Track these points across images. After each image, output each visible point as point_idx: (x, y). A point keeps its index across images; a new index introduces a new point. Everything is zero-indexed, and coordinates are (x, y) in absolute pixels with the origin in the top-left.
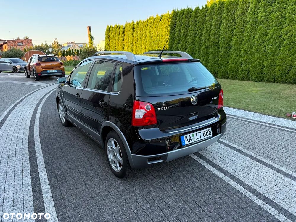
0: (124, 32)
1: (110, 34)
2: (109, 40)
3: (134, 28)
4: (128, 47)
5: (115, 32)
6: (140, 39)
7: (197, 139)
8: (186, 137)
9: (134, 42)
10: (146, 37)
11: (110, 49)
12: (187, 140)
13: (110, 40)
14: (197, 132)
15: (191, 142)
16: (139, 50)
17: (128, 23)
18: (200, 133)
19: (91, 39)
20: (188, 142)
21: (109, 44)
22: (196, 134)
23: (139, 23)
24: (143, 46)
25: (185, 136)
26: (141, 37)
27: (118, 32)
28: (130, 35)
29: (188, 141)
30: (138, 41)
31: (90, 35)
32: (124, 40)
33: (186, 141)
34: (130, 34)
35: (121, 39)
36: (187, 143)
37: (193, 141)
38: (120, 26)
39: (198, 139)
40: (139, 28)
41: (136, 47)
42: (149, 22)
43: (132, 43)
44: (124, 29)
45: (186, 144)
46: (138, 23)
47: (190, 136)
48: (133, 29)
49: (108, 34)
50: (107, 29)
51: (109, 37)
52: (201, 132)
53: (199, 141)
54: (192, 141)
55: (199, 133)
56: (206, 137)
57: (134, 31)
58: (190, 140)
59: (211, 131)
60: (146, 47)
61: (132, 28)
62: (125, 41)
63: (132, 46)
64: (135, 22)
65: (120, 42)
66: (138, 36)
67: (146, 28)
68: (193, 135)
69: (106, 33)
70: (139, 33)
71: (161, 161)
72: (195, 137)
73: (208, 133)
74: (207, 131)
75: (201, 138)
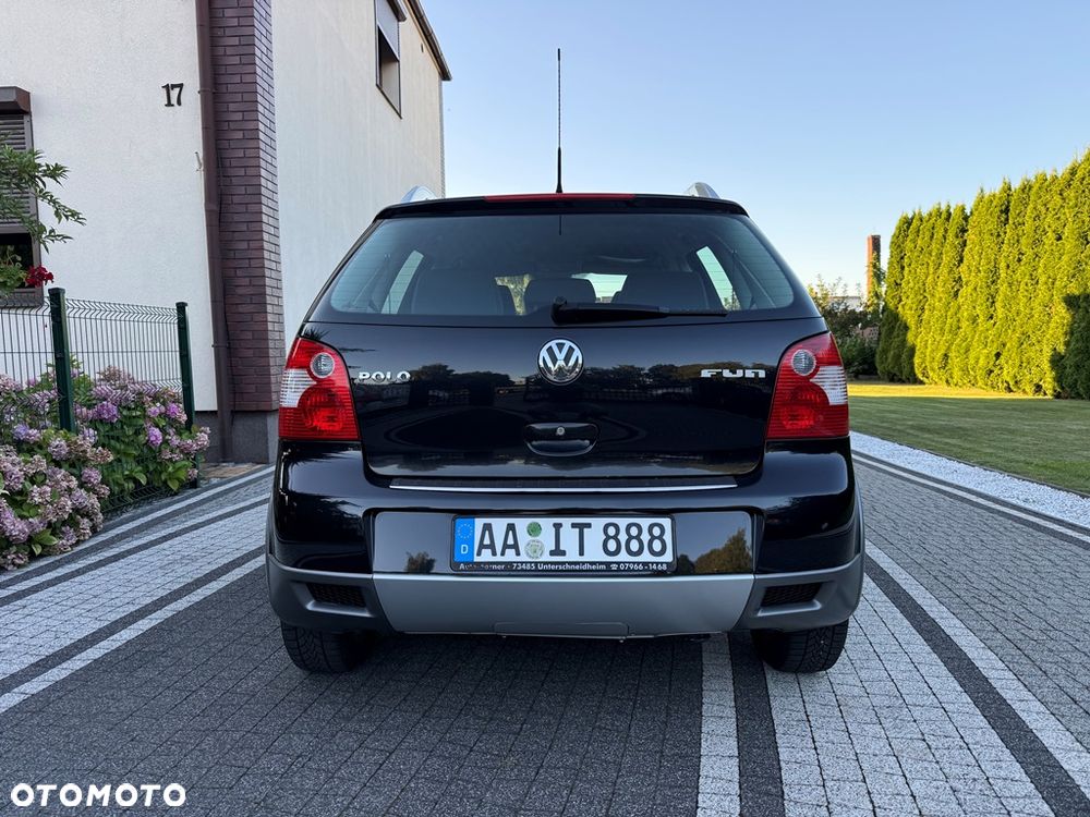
0: (964, 231)
1: (909, 245)
2: (903, 268)
3: (1007, 211)
4: (975, 289)
5: (928, 234)
6: (1029, 253)
7: (552, 553)
8: (487, 527)
9: (1003, 265)
10: (1059, 239)
11: (901, 300)
12: (487, 541)
13: (906, 268)
14: (567, 522)
15: (510, 556)
16: (1020, 296)
17: (987, 193)
18: (581, 527)
19: (875, 280)
20: (494, 554)
21: (898, 281)
22: (558, 527)
23: (1031, 188)
24: (1043, 279)
25: (479, 522)
26: (1037, 242)
27: (939, 234)
28: (988, 241)
29: (492, 546)
30: (1019, 260)
31: (875, 266)
32: (961, 261)
33: (482, 546)
34: (986, 236)
35: (949, 256)
36: (486, 556)
37: (524, 558)
38: (952, 210)
39: (563, 553)
40: (1031, 206)
41: (1010, 285)
42: (1079, 174)
43: (995, 271)
44: (966, 218)
45: (477, 559)
46: (1026, 188)
47: (511, 527)
48: (1002, 212)
49: (899, 246)
50: (899, 228)
51: (902, 258)
52: (589, 526)
53: (563, 563)
54: (518, 554)
55: (574, 525)
56: (623, 556)
57: (1007, 219)
58: (506, 546)
59: (668, 537)
60: (1055, 279)
61: (997, 209)
62: (963, 267)
63: (993, 282)
64: (1016, 185)
65: (944, 270)
66: (1023, 240)
67: (1061, 201)
68: (534, 530)
69: (892, 243)
70: (1028, 227)
71: (367, 615)
72: (547, 538)
73: (641, 543)
74: (634, 531)
75: (581, 553)
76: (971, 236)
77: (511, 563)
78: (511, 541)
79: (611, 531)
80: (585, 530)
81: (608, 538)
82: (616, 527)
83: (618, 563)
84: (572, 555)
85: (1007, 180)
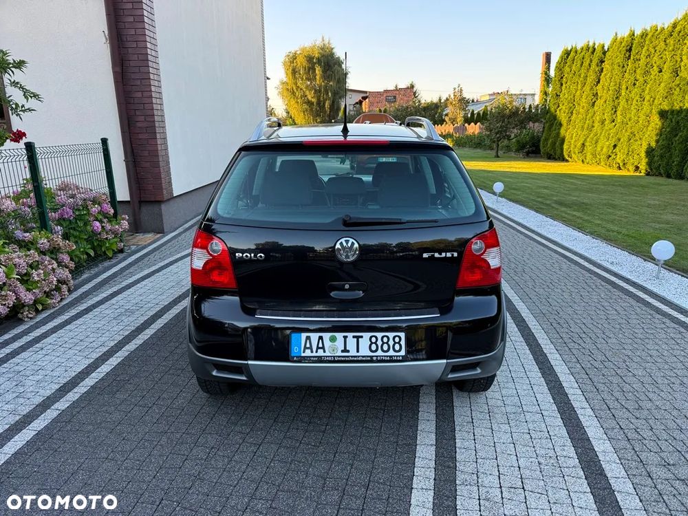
0: (602, 62)
1: (567, 69)
2: (562, 84)
3: (630, 50)
4: (605, 101)
5: (579, 63)
6: (641, 80)
7: (342, 351)
8: (308, 338)
9: (624, 87)
10: (661, 71)
11: (559, 106)
12: (308, 345)
13: (564, 85)
14: (350, 335)
15: (321, 353)
16: (632, 108)
17: (619, 36)
18: (358, 338)
19: (545, 83)
20: (312, 352)
21: (558, 94)
22: (345, 337)
23: (647, 35)
24: (647, 98)
25: (304, 335)
26: (647, 73)
27: (586, 64)
28: (617, 70)
29: (311, 348)
30: (635, 84)
31: (546, 74)
32: (599, 82)
33: (305, 348)
34: (616, 67)
35: (592, 77)
36: (308, 353)
37: (328, 354)
38: (596, 47)
39: (348, 351)
40: (645, 48)
41: (627, 101)
42: (678, 28)
43: (618, 91)
44: (604, 53)
45: (303, 355)
46: (644, 35)
47: (321, 338)
48: (627, 51)
49: (561, 70)
50: (562, 58)
51: (562, 78)
52: (362, 337)
53: (348, 357)
54: (324, 352)
55: (354, 337)
56: (380, 353)
57: (630, 56)
58: (318, 348)
59: (403, 343)
60: (655, 99)
61: (624, 49)
62: (600, 86)
63: (617, 98)
64: (638, 32)
65: (587, 88)
66: (638, 71)
67: (664, 46)
68: (333, 339)
69: (556, 67)
70: (642, 62)
71: (244, 378)
72: (340, 344)
73: (389, 346)
74: (385, 340)
75: (358, 351)
76: (606, 66)
77: (321, 357)
78: (320, 345)
79: (374, 340)
80: (360, 339)
81: (372, 343)
82: (376, 337)
83: (377, 356)
84: (353, 352)
85: (633, 29)
